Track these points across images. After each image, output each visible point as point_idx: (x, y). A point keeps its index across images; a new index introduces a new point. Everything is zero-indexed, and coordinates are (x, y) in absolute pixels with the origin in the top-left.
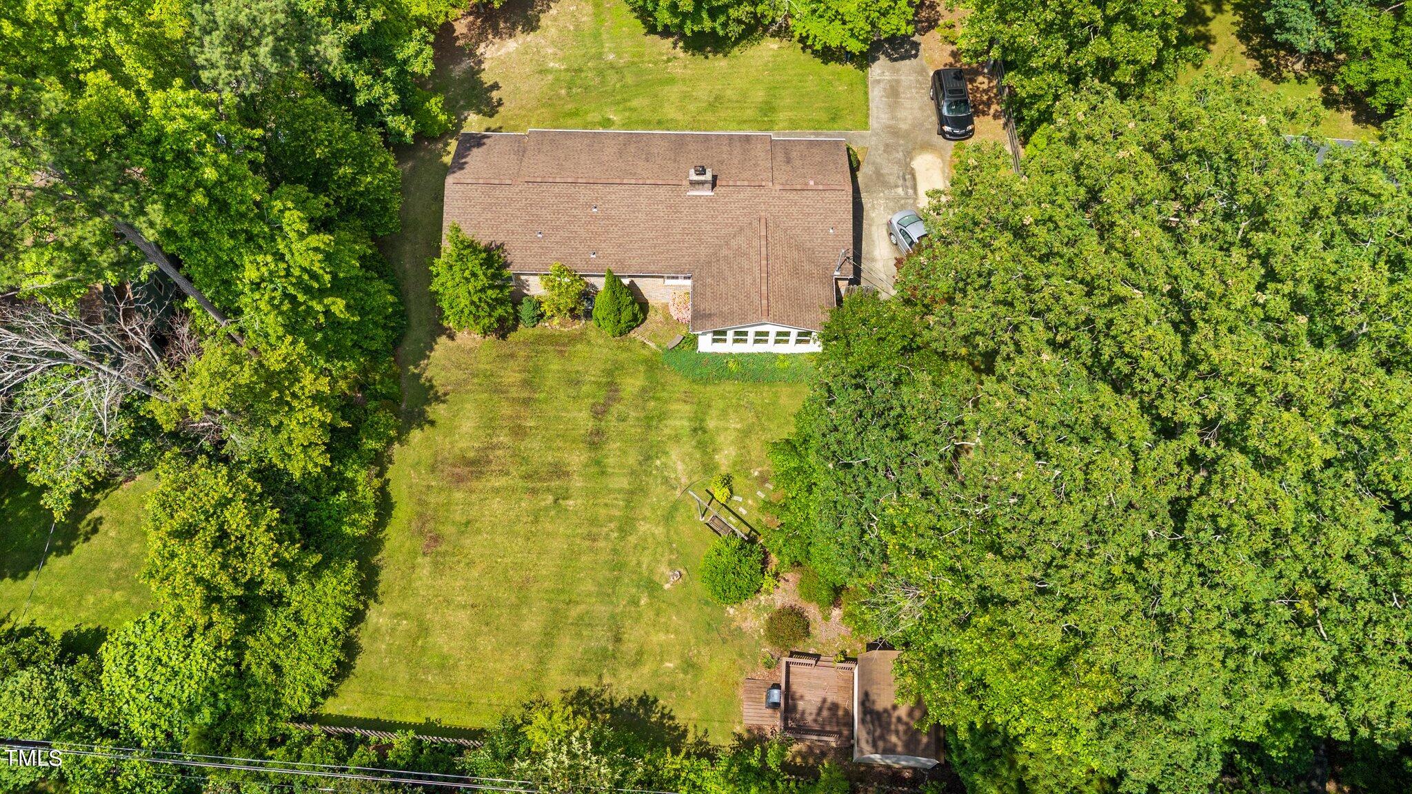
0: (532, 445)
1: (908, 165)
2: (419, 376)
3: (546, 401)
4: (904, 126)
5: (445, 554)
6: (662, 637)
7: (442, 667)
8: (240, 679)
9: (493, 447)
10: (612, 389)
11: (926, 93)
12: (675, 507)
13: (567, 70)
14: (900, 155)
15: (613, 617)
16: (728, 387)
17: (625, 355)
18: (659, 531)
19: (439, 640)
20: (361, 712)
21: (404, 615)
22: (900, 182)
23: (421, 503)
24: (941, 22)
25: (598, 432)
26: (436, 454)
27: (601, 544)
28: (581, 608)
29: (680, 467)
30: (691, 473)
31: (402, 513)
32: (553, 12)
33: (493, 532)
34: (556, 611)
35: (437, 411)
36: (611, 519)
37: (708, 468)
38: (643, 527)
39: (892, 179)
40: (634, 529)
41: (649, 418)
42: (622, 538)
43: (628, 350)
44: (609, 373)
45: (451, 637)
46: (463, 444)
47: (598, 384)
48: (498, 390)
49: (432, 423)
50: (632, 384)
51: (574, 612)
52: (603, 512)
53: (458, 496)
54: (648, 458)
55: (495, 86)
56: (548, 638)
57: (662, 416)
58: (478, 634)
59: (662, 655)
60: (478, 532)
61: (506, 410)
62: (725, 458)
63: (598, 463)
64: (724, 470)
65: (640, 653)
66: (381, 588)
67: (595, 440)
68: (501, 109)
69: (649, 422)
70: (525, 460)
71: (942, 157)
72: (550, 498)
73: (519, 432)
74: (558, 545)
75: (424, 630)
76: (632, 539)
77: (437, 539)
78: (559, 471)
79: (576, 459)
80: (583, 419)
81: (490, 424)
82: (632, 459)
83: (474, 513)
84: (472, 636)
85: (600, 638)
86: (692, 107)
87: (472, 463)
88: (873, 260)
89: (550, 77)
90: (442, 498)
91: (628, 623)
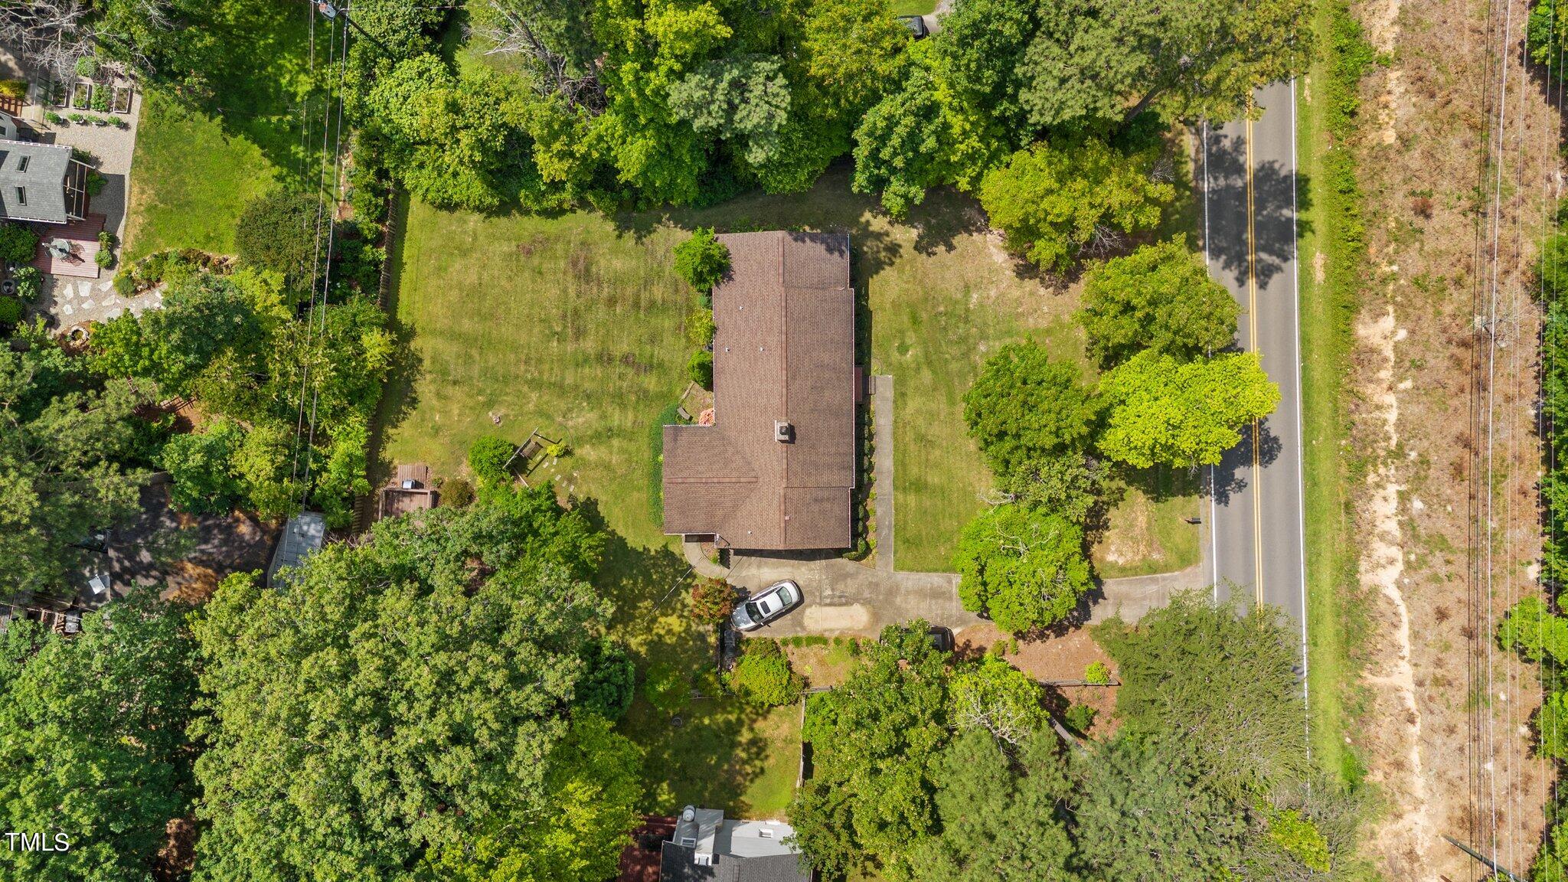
0: (601, 313)
1: (857, 601)
2: (659, 222)
3: (637, 319)
4: (898, 600)
5: (518, 260)
6: (456, 412)
7: (440, 269)
9: (599, 285)
10: (650, 367)
11: (934, 619)
12: (549, 417)
13: (967, 310)
14: (866, 594)
15: (471, 378)
16: (647, 455)
17: (676, 376)
18: (531, 407)
19: (458, 264)
20: (411, 220)
21: (475, 238)
22: (837, 593)
23: (557, 239)
24: (1021, 642)
25: (610, 360)
26: (595, 244)
27: (523, 368)
28: (477, 358)
29: (581, 420)
30: (575, 428)
31: (550, 226)
32: (1042, 291)
33: (533, 291)
34: (476, 340)
35: (630, 236)
36: (541, 373)
37: (580, 441)
38: (534, 396)
39: (841, 586)
40: (534, 389)
41: (621, 396)
42: (526, 382)
43: (681, 377)
44: (661, 365)
45: (459, 272)
46: (603, 262)
47: (652, 356)
48: (647, 283)
49: (619, 237)
50: (651, 382)
51: (475, 353)
52: (547, 367)
53: (562, 264)
54: (588, 397)
55: (950, 248)
56: (454, 336)
57: (623, 406)
58: (461, 290)
59: (445, 413)
60: (534, 281)
61: (630, 291)
62: (587, 452)
63: (586, 361)
64: (578, 452)
65: (446, 398)
66: (494, 220)
67: (604, 358)
68: (924, 256)
69: (619, 398)
70: (588, 309)
71: (865, 629)
72: (558, 329)
73: (612, 302)
74: (523, 338)
75: (464, 253)
76: (525, 389)
77: (529, 252)
78: (580, 334)
79: (590, 345)
80: (622, 347)
81: (618, 280)
82: (588, 386)
83: (549, 277)
84: (460, 286)
85: (457, 371)
86: (920, 422)
87: (587, 270)
88: (759, 567)
89: (959, 296)
90: (560, 253)
91: (466, 389)
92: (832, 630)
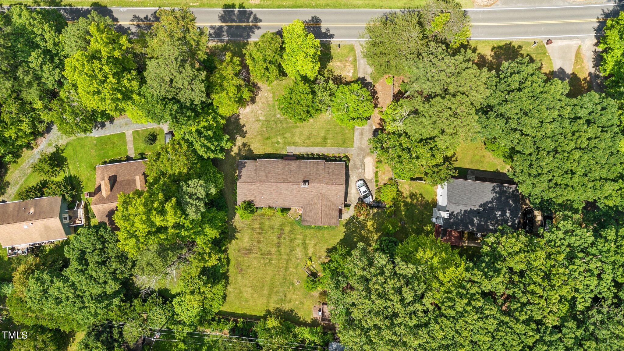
0: (263, 245)
1: (363, 161)
2: (232, 225)
3: (265, 233)
4: (363, 147)
5: (244, 274)
6: (295, 296)
7: (246, 301)
8: (204, 309)
9: (253, 246)
10: (282, 229)
11: (370, 136)
12: (298, 265)
13: (266, 121)
14: (361, 157)
15: (284, 291)
16: (312, 231)
17: (285, 221)
18: (294, 270)
19: (245, 294)
20: (229, 310)
21: (236, 288)
22: (361, 167)
23: (237, 260)
24: (379, 106)
25: (279, 243)
26: (239, 247)
27: (281, 273)
28: (277, 289)
29: (299, 254)
30: (302, 255)
31: (232, 262)
32: (260, 95)
33: (255, 269)
34: (271, 289)
35: (237, 235)
36: (283, 267)
37: (306, 254)
38: (291, 269)
39: (358, 166)
40: (288, 270)
41: (291, 240)
42: (286, 272)
43: (286, 219)
44: (281, 226)
45: (247, 294)
46: (245, 245)
47: (278, 229)
48: (253, 230)
49: (237, 238)
50: (287, 229)
51: (275, 290)
52: (281, 265)
53: (246, 259)
54: (291, 251)
55: (244, 126)
56: (269, 296)
57: (295, 239)
58: (254, 294)
59: (295, 301)
60: (251, 268)
61: (256, 236)
62: (310, 252)
63: (279, 251)
64: (310, 255)
65: (290, 300)
66: (230, 281)
67: (278, 245)
68: (247, 135)
69: (292, 240)
70: (261, 250)
71: (373, 158)
72: (268, 260)
73: (259, 242)
74: (271, 273)
75: (241, 292)
76: (288, 272)
77: (242, 270)
78: (270, 253)
79: (274, 250)
80: (275, 239)
81: (252, 239)
82: (288, 251)
83: (250, 263)
84: (252, 294)
85: (281, 296)
86: (303, 137)
87: (248, 250)
88: (351, 194)
89: (261, 123)
90: (242, 259)
91: (287, 293)
92: (373, 170)
